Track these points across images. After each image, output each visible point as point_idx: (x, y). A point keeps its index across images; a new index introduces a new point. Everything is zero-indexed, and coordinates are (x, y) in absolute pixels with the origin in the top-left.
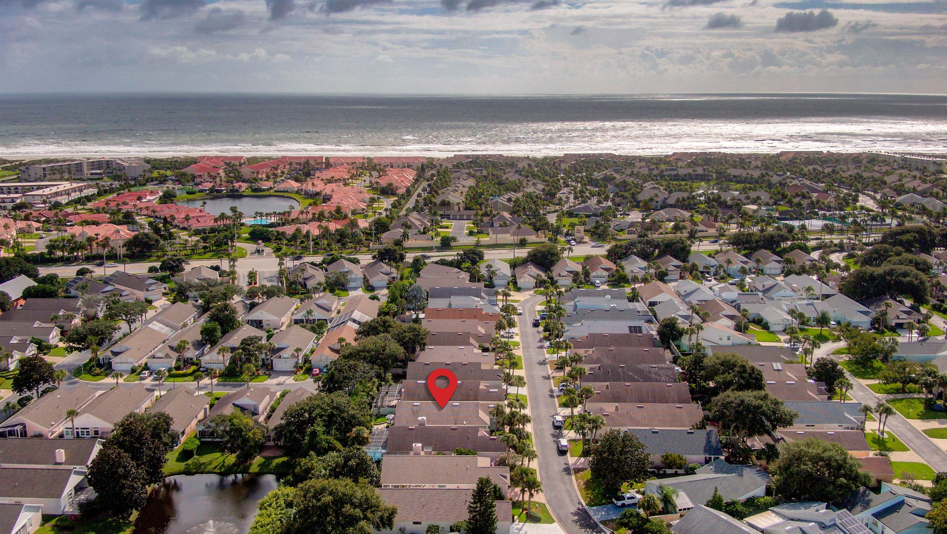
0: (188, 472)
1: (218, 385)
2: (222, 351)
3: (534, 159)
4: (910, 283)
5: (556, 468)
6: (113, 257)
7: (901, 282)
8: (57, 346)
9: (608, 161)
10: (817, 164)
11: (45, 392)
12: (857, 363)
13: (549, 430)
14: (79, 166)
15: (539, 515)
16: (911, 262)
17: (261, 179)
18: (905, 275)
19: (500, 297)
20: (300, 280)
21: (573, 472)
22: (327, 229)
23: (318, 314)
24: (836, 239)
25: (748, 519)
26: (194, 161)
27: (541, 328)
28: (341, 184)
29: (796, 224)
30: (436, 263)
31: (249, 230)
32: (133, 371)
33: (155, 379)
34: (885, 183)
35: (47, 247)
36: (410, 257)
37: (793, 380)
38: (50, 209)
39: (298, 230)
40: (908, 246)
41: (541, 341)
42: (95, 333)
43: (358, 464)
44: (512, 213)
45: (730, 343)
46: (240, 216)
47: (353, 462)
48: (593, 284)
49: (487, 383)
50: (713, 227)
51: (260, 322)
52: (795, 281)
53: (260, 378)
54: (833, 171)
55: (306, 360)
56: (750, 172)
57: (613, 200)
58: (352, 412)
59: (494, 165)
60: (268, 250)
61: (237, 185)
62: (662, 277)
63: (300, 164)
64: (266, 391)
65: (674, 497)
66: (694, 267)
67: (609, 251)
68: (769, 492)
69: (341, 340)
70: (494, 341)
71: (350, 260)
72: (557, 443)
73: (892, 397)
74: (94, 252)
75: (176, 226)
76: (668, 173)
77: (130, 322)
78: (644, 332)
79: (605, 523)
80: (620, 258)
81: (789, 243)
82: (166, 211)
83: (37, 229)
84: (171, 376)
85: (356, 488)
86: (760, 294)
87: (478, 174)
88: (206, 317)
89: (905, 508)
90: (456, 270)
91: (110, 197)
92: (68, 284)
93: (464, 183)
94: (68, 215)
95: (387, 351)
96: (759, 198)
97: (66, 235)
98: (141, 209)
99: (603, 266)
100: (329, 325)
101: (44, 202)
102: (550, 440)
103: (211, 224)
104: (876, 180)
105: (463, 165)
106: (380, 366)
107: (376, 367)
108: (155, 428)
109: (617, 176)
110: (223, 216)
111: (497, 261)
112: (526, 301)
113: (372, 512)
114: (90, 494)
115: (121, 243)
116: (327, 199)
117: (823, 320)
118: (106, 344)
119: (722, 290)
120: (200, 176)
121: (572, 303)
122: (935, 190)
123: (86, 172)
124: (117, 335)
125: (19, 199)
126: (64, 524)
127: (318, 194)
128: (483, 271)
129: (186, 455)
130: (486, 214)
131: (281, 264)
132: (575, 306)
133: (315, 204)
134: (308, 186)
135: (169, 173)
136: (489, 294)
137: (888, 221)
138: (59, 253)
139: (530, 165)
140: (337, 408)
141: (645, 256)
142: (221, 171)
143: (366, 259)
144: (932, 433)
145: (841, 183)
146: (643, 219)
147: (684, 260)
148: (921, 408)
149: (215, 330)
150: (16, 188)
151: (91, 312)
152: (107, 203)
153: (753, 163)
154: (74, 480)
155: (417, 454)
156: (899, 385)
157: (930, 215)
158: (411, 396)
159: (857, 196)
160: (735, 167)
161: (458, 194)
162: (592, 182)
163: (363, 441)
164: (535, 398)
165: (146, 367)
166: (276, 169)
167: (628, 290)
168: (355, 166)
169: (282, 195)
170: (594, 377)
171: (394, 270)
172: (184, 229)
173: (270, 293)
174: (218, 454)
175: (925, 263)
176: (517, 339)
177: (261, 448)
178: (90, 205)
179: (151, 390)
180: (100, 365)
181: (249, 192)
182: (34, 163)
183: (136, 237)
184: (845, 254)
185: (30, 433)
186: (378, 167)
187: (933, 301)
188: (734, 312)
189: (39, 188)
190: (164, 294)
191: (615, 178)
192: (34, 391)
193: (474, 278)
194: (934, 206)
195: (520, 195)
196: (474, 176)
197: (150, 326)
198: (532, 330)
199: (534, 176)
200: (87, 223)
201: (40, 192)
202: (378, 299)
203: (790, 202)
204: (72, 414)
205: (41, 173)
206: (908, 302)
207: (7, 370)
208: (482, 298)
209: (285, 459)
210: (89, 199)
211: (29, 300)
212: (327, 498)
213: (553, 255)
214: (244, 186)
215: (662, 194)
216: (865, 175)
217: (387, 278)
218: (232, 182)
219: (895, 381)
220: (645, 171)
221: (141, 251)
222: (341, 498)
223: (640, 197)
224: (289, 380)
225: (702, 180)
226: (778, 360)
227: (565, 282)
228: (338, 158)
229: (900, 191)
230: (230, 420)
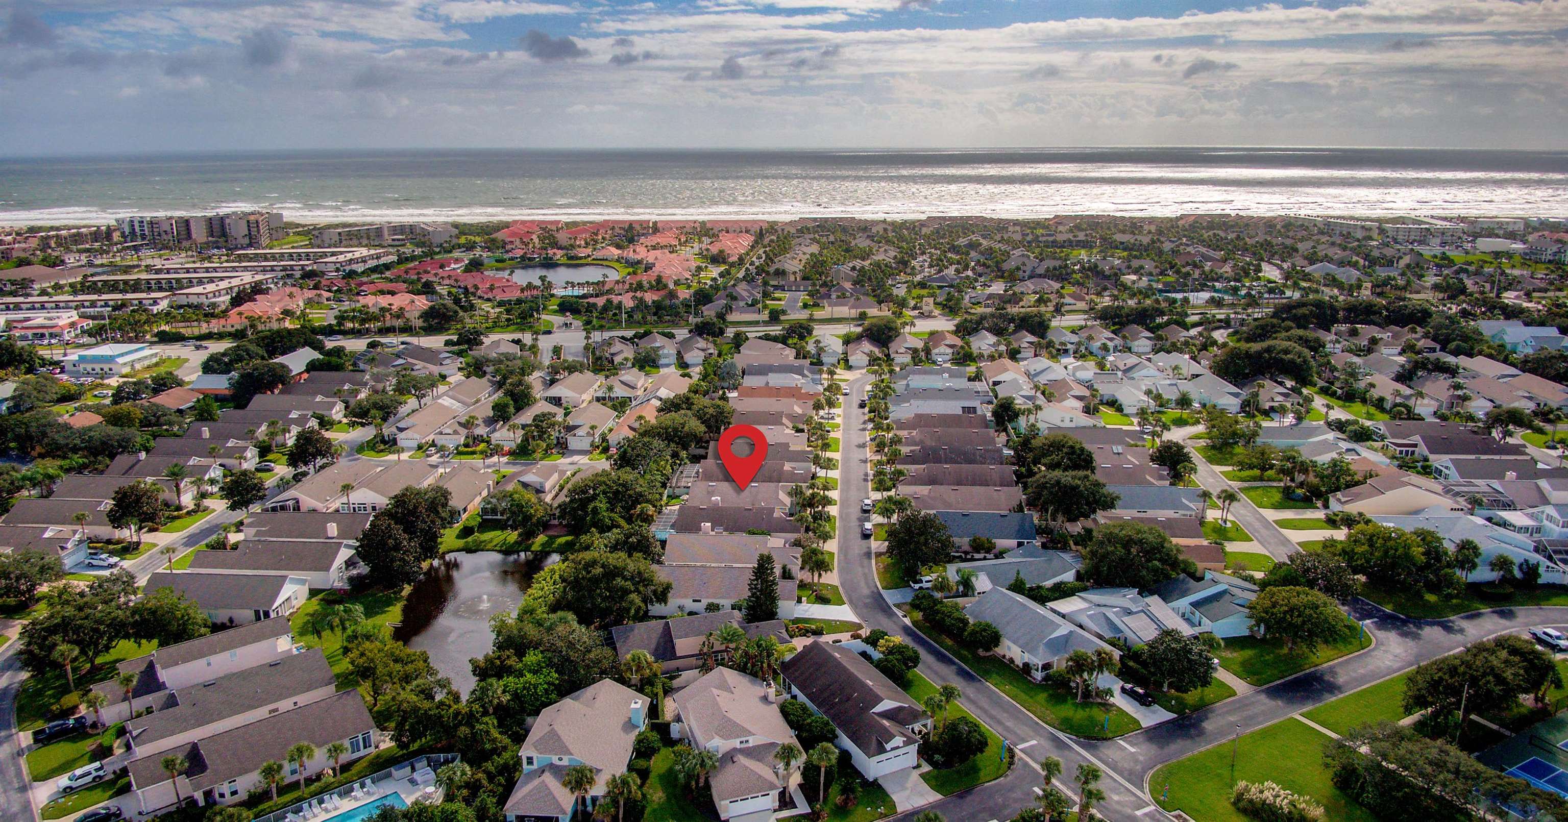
0: (469, 550)
1: (507, 463)
2: (513, 428)
3: (893, 223)
4: (1292, 362)
5: (857, 552)
6: (407, 330)
7: (1282, 360)
8: (340, 422)
9: (977, 225)
10: (1220, 228)
11: (322, 467)
12: (1213, 447)
13: (855, 512)
14: (379, 231)
15: (830, 596)
16: (1301, 338)
17: (579, 246)
18: (1286, 352)
19: (825, 376)
20: (607, 355)
21: (873, 556)
22: (641, 300)
23: (620, 392)
24: (1220, 313)
25: (1050, 604)
26: (507, 225)
27: (867, 410)
28: (666, 251)
29: (1179, 296)
30: (760, 338)
31: (558, 301)
32: (420, 447)
33: (441, 457)
34: (1296, 250)
35: (336, 317)
36: (730, 332)
37: (1132, 463)
38: (344, 278)
39: (609, 301)
40: (1302, 322)
41: (864, 423)
42: (381, 408)
43: (639, 541)
44: (855, 283)
45: (1072, 425)
46: (550, 286)
47: (633, 539)
48: (934, 362)
49: (794, 464)
50: (1083, 299)
51: (560, 399)
52: (1162, 359)
53: (553, 457)
54: (1238, 238)
55: (604, 439)
56: (1139, 238)
57: (973, 269)
58: (639, 489)
59: (844, 230)
60: (578, 323)
61: (550, 252)
62: (1014, 355)
63: (623, 229)
64: (555, 469)
65: (973, 579)
66: (1050, 344)
67: (956, 326)
68: (1079, 576)
69: (640, 418)
70: (809, 421)
71: (664, 334)
72: (862, 526)
73: (1246, 484)
74: (388, 324)
75: (480, 297)
76: (1044, 239)
77: (419, 398)
78: (979, 412)
79: (898, 606)
80: (969, 334)
81: (1166, 318)
82: (469, 281)
83: (328, 299)
84: (460, 453)
85: (628, 561)
86: (1120, 373)
87: (824, 239)
88: (500, 393)
89: (1227, 596)
90: (780, 345)
91: (412, 265)
92: (356, 358)
93: (805, 249)
94: (362, 284)
95: (686, 428)
96: (1142, 267)
97: (359, 305)
98: (442, 278)
99: (947, 342)
100: (634, 403)
101: (337, 270)
102: (854, 523)
103: (515, 295)
104: (1286, 247)
105: (808, 229)
106: (677, 444)
107: (672, 445)
108: (433, 502)
109: (985, 243)
110: (530, 286)
111: (827, 336)
112: (857, 380)
113: (645, 586)
114: (363, 569)
115: (417, 314)
116: (649, 268)
117: (1184, 402)
118: (392, 419)
119: (1076, 369)
120: (512, 242)
121: (905, 382)
122: (1355, 258)
123: (388, 238)
124: (403, 410)
125: (310, 266)
126: (331, 598)
127: (639, 262)
128: (811, 348)
129: (467, 531)
130: (825, 284)
131: (588, 338)
132: (908, 385)
133: (635, 273)
134: (629, 254)
135: (478, 239)
136: (813, 373)
137: (1288, 293)
138: (350, 325)
139: (885, 230)
140: (624, 485)
141: (998, 332)
142: (534, 237)
143: (682, 333)
144: (1283, 524)
145: (1245, 250)
146: (1005, 291)
147: (1042, 336)
148: (1277, 497)
149: (506, 406)
150: (308, 254)
151: (380, 386)
152: (406, 272)
153: (1146, 227)
154: (345, 554)
155: (706, 533)
156: (1256, 472)
157: (1340, 286)
158: (708, 477)
159: (1259, 265)
160: (1124, 232)
161: (796, 262)
162: (954, 249)
163: (648, 520)
164: (846, 481)
165: (433, 444)
166: (597, 235)
167: (971, 369)
168: (685, 230)
169: (600, 262)
170: (911, 459)
171: (710, 345)
172: (489, 300)
173: (571, 369)
174: (499, 533)
175: (1317, 340)
176: (838, 420)
177: (545, 526)
178: (388, 274)
179: (436, 467)
180: (384, 442)
181: (564, 260)
182: (329, 227)
183: (432, 308)
184: (1231, 330)
185: (303, 508)
186: (711, 233)
187: (1321, 383)
188: (1087, 393)
189: (333, 254)
190: (460, 369)
191: (980, 244)
192: (311, 467)
193: (801, 354)
194: (1348, 278)
195: (866, 263)
196: (818, 242)
197: (440, 401)
198: (856, 411)
199: (888, 242)
200: (382, 292)
201: (333, 259)
202: (690, 377)
203: (1178, 272)
204: (347, 488)
205: (337, 238)
206: (1289, 383)
207: (284, 445)
208: (804, 376)
209: (570, 538)
210: (387, 267)
211: (315, 374)
212: (598, 570)
213: (890, 329)
214: (559, 253)
215: (1032, 261)
216: (1274, 242)
217: (702, 354)
218: (546, 249)
219: (1251, 467)
220: (1017, 237)
221: (439, 323)
222: (611, 571)
223: (1005, 266)
224: (583, 460)
225: (1083, 247)
226: (1121, 442)
227: (903, 359)
228: (667, 222)
229: (1312, 259)
230: (511, 496)
